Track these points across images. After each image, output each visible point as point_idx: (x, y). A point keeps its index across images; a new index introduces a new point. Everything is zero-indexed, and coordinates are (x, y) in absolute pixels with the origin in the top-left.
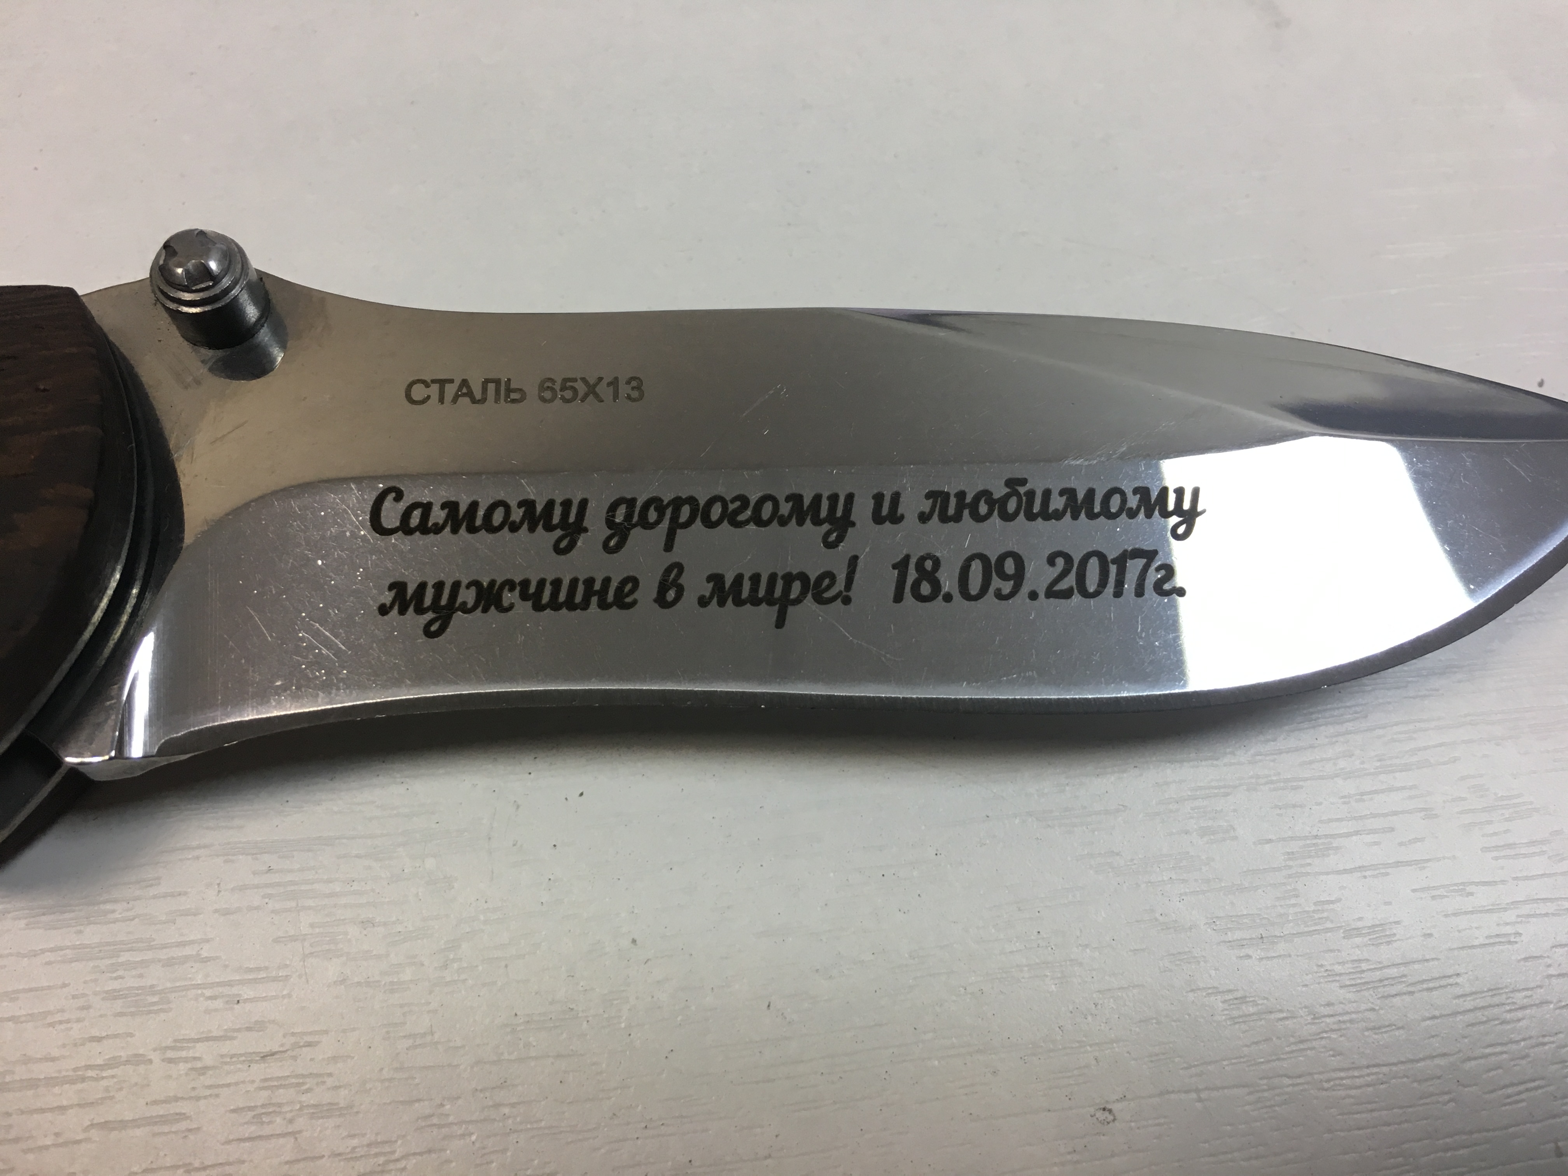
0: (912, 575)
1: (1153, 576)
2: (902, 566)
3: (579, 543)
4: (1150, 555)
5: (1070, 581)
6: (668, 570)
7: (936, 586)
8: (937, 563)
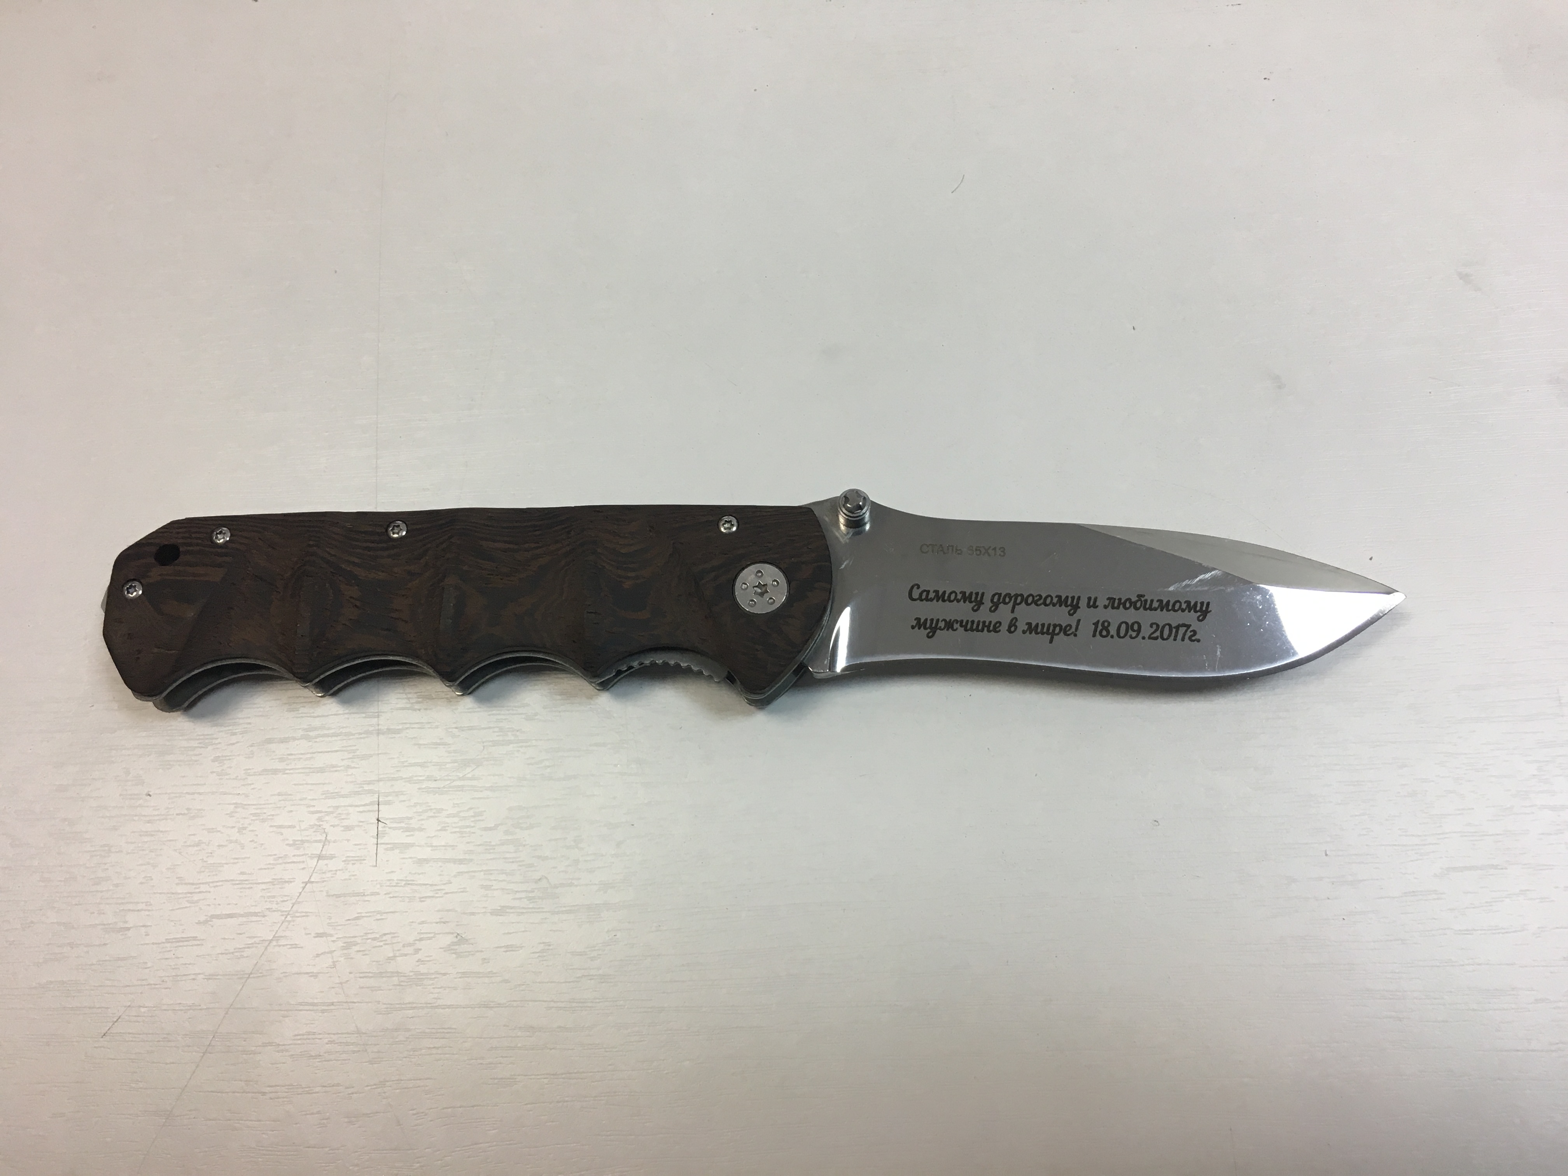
0: (1100, 627)
1: (1189, 634)
2: (1096, 624)
3: (981, 608)
4: (1188, 626)
5: (1158, 634)
6: (1012, 620)
7: (1108, 632)
8: (1109, 624)
